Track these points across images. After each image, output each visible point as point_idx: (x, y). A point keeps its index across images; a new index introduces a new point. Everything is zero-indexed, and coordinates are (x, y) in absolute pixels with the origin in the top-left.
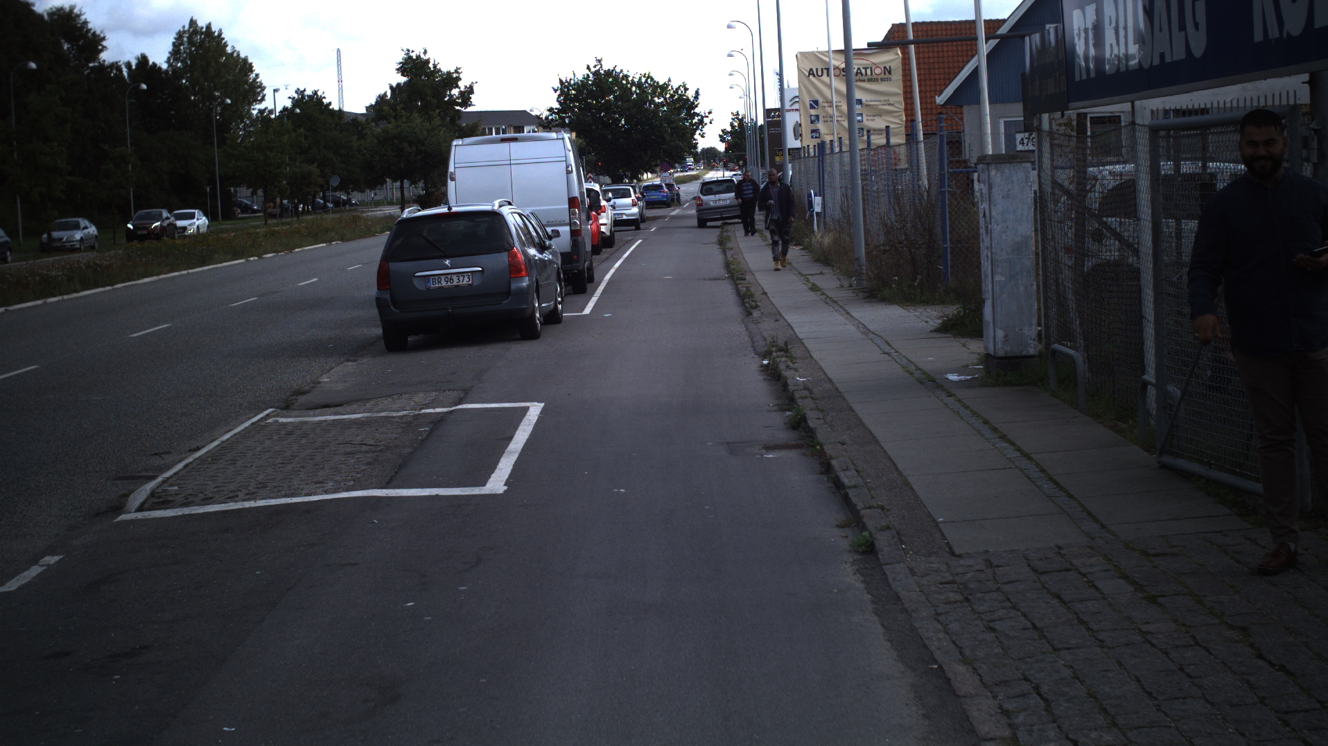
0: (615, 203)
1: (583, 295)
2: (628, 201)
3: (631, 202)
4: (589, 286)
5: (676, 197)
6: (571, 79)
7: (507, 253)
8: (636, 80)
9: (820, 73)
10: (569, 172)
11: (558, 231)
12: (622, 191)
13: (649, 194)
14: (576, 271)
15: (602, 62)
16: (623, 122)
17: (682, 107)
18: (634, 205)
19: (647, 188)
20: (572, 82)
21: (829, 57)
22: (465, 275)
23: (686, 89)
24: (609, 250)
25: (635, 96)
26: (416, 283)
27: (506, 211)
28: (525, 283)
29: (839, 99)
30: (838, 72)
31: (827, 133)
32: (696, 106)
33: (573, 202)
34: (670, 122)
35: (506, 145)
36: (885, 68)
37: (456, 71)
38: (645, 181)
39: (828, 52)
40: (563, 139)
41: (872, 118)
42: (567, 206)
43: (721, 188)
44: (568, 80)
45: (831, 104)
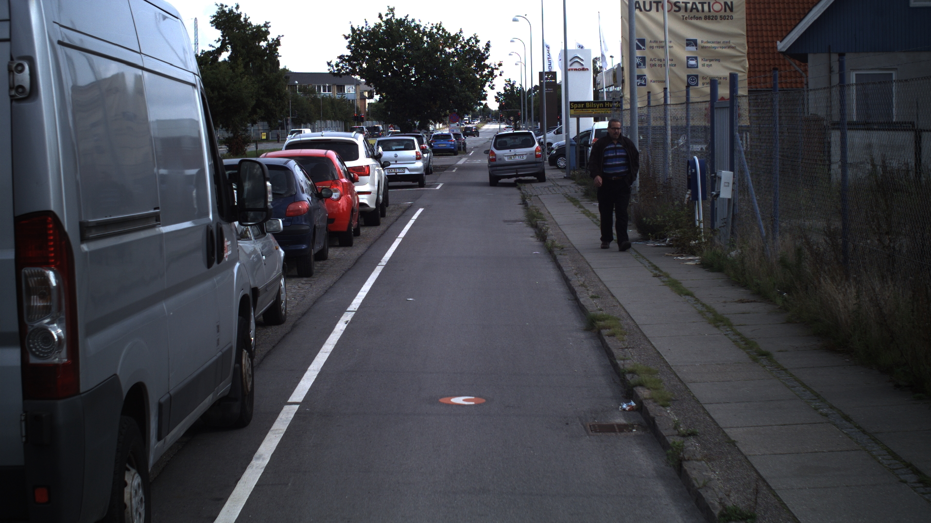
0: (388, 158)
6: (363, 28)
8: (428, 30)
9: (648, 8)
13: (438, 143)
15: (395, 11)
16: (413, 72)
17: (473, 58)
18: (418, 158)
19: (435, 138)
20: (364, 30)
23: (477, 41)
25: (425, 45)
29: (671, 40)
31: (654, 79)
32: (487, 58)
34: (460, 73)
36: (726, 3)
37: (266, 25)
38: (432, 131)
41: (708, 63)
43: (516, 142)
44: (360, 29)
45: (662, 45)
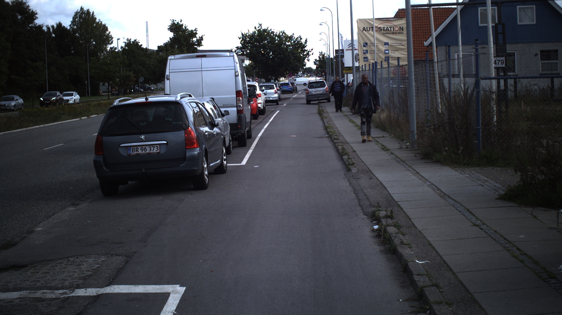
0: (266, 92)
1: (244, 148)
2: (273, 91)
3: (274, 91)
4: (248, 141)
5: (295, 89)
6: (247, 33)
7: (184, 131)
8: (278, 34)
9: (368, 30)
10: (236, 76)
11: (228, 111)
12: (270, 86)
13: (283, 87)
14: (240, 135)
15: (262, 25)
16: (271, 54)
17: (299, 47)
18: (276, 93)
19: (282, 84)
20: (248, 35)
21: (373, 22)
22: (155, 146)
23: (301, 39)
24: (262, 116)
25: (277, 41)
26: (121, 151)
27: (185, 101)
28: (196, 152)
29: (378, 42)
30: (377, 29)
31: (371, 59)
32: (306, 47)
33: (238, 93)
35: (199, 59)
36: (400, 27)
37: (195, 30)
38: (281, 81)
39: (373, 19)
40: (233, 56)
41: (393, 52)
42: (235, 96)
43: (318, 85)
45: (374, 45)
